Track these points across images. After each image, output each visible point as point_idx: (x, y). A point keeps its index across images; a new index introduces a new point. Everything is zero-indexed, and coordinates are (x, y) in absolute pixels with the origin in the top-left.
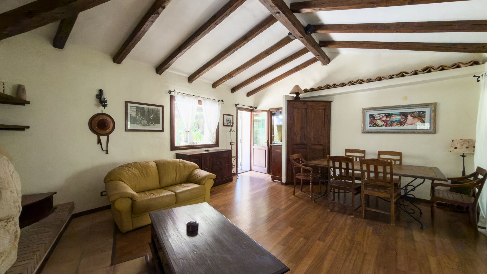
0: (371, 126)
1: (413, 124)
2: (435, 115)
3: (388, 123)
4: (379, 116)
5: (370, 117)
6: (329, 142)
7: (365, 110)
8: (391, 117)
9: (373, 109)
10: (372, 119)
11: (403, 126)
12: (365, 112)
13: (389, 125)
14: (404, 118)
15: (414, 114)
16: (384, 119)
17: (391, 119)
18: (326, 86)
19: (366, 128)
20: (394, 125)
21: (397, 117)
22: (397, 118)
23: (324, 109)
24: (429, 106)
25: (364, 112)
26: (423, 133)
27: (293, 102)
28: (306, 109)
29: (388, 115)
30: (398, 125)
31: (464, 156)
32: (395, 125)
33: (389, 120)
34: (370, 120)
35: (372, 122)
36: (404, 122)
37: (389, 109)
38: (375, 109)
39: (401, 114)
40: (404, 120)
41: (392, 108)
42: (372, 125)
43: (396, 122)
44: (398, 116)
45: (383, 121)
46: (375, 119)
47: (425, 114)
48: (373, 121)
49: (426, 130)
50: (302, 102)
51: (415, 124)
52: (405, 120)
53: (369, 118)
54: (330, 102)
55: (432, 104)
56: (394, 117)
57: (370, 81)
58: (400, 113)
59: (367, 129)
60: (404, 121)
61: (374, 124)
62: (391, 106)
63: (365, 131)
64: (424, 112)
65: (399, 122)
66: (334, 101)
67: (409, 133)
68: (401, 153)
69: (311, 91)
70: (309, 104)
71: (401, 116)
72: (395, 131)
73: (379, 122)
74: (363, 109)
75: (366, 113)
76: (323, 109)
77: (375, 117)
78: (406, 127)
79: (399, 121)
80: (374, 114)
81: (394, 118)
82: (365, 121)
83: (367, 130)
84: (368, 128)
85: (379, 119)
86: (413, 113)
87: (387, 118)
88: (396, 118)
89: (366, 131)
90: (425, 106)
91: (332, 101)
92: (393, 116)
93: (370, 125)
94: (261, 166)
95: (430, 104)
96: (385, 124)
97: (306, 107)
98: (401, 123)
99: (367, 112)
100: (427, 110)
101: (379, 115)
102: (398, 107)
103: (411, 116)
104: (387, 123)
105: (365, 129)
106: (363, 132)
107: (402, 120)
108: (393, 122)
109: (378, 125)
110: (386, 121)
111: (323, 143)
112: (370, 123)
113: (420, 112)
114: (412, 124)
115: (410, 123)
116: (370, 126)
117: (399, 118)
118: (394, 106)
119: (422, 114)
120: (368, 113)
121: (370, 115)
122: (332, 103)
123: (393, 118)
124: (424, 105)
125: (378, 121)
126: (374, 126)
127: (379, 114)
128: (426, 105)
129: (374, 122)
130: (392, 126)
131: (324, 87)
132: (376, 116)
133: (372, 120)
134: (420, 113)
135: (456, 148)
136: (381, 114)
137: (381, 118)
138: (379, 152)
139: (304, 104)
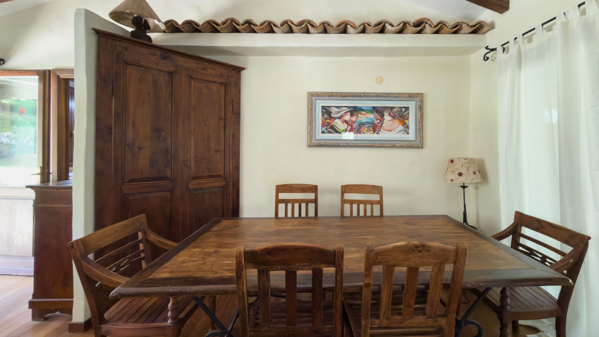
0: (326, 131)
1: (392, 130)
2: (422, 115)
3: (355, 126)
4: (339, 112)
5: (322, 112)
6: (237, 168)
7: (313, 96)
8: (359, 115)
9: (329, 96)
10: (326, 116)
11: (377, 133)
12: (314, 100)
13: (356, 130)
14: (379, 118)
15: (393, 111)
16: (347, 117)
17: (360, 119)
18: (229, 22)
19: (315, 136)
20: (364, 130)
21: (368, 114)
22: (368, 117)
23: (225, 85)
24: (414, 99)
25: (311, 99)
26: (408, 147)
27: (123, 44)
28: (171, 74)
29: (354, 111)
30: (370, 130)
31: (464, 187)
32: (365, 132)
33: (355, 120)
34: (322, 119)
35: (327, 124)
36: (379, 125)
37: (355, 98)
38: (331, 95)
39: (375, 109)
40: (378, 121)
41: (360, 96)
42: (326, 129)
43: (366, 126)
44: (370, 114)
45: (346, 122)
46: (332, 118)
47: (409, 113)
48: (328, 121)
49: (412, 143)
50: (158, 52)
51: (395, 131)
52: (381, 121)
53: (321, 114)
54: (239, 70)
55: (418, 95)
56: (363, 115)
57: (325, 29)
58: (373, 107)
59: (317, 138)
60: (379, 123)
61: (329, 128)
62: (358, 93)
63: (314, 141)
64: (407, 108)
65: (372, 126)
66: (247, 69)
67: (387, 147)
68: (382, 187)
69: (188, 32)
70: (181, 61)
71: (375, 113)
72: (368, 143)
73: (339, 124)
74: (308, 93)
75: (315, 103)
76: (221, 84)
77: (332, 113)
78: (383, 135)
79: (370, 123)
80: (329, 107)
81: (363, 118)
82: (314, 120)
83: (317, 140)
84: (320, 136)
85: (339, 118)
86: (392, 108)
87: (352, 115)
88: (366, 116)
89: (316, 142)
90: (408, 99)
91: (244, 69)
92: (362, 112)
93: (324, 129)
94: (15, 255)
95: (416, 95)
96: (349, 128)
97: (172, 69)
98: (375, 128)
99: (317, 101)
100: (412, 105)
101: (338, 110)
102: (369, 96)
103: (390, 115)
104: (352, 126)
105: (314, 139)
106: (311, 145)
107: (376, 122)
108: (362, 124)
109: (337, 129)
110: (350, 123)
111: (222, 173)
112: (323, 125)
113: (401, 108)
114: (390, 131)
115: (388, 128)
116: (323, 132)
117: (371, 116)
118: (364, 93)
119: (405, 111)
120: (320, 104)
121: (323, 108)
122: (244, 74)
123: (361, 118)
124: (407, 96)
125: (337, 121)
126: (329, 132)
127: (338, 107)
128: (410, 96)
129: (330, 124)
130: (360, 133)
131: (224, 23)
132: (334, 110)
133: (326, 120)
134: (402, 110)
135: (460, 174)
136: (343, 108)
137: (342, 116)
138: (342, 187)
139: (164, 58)
